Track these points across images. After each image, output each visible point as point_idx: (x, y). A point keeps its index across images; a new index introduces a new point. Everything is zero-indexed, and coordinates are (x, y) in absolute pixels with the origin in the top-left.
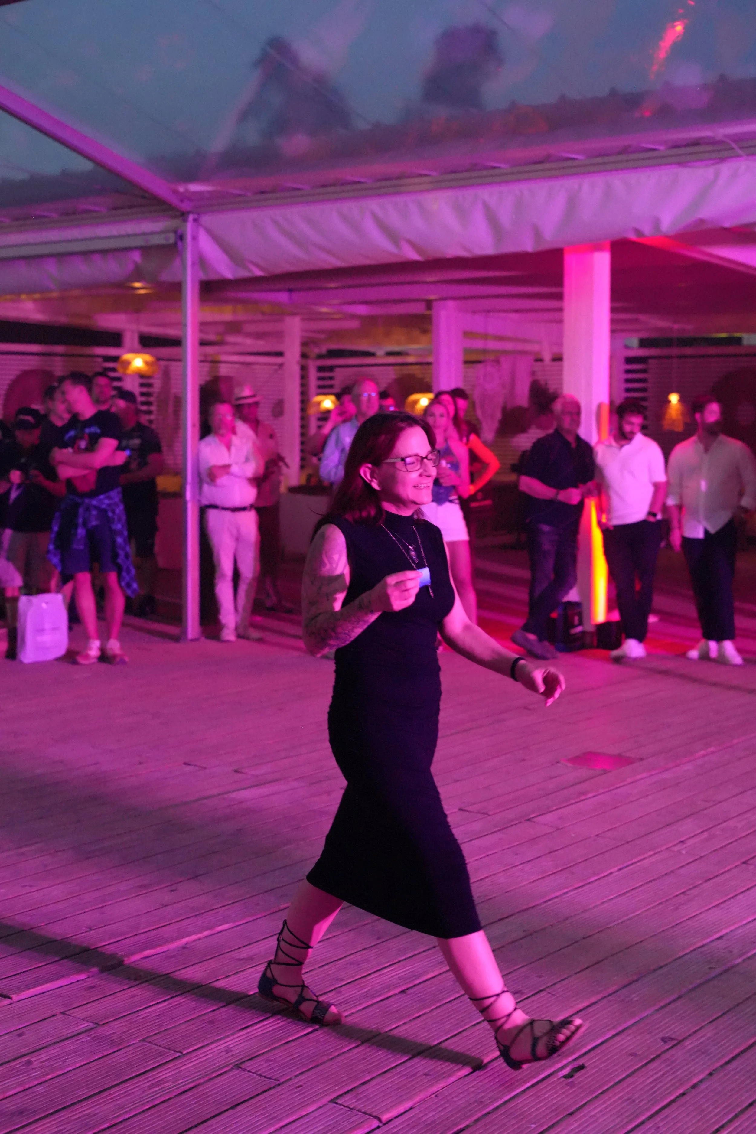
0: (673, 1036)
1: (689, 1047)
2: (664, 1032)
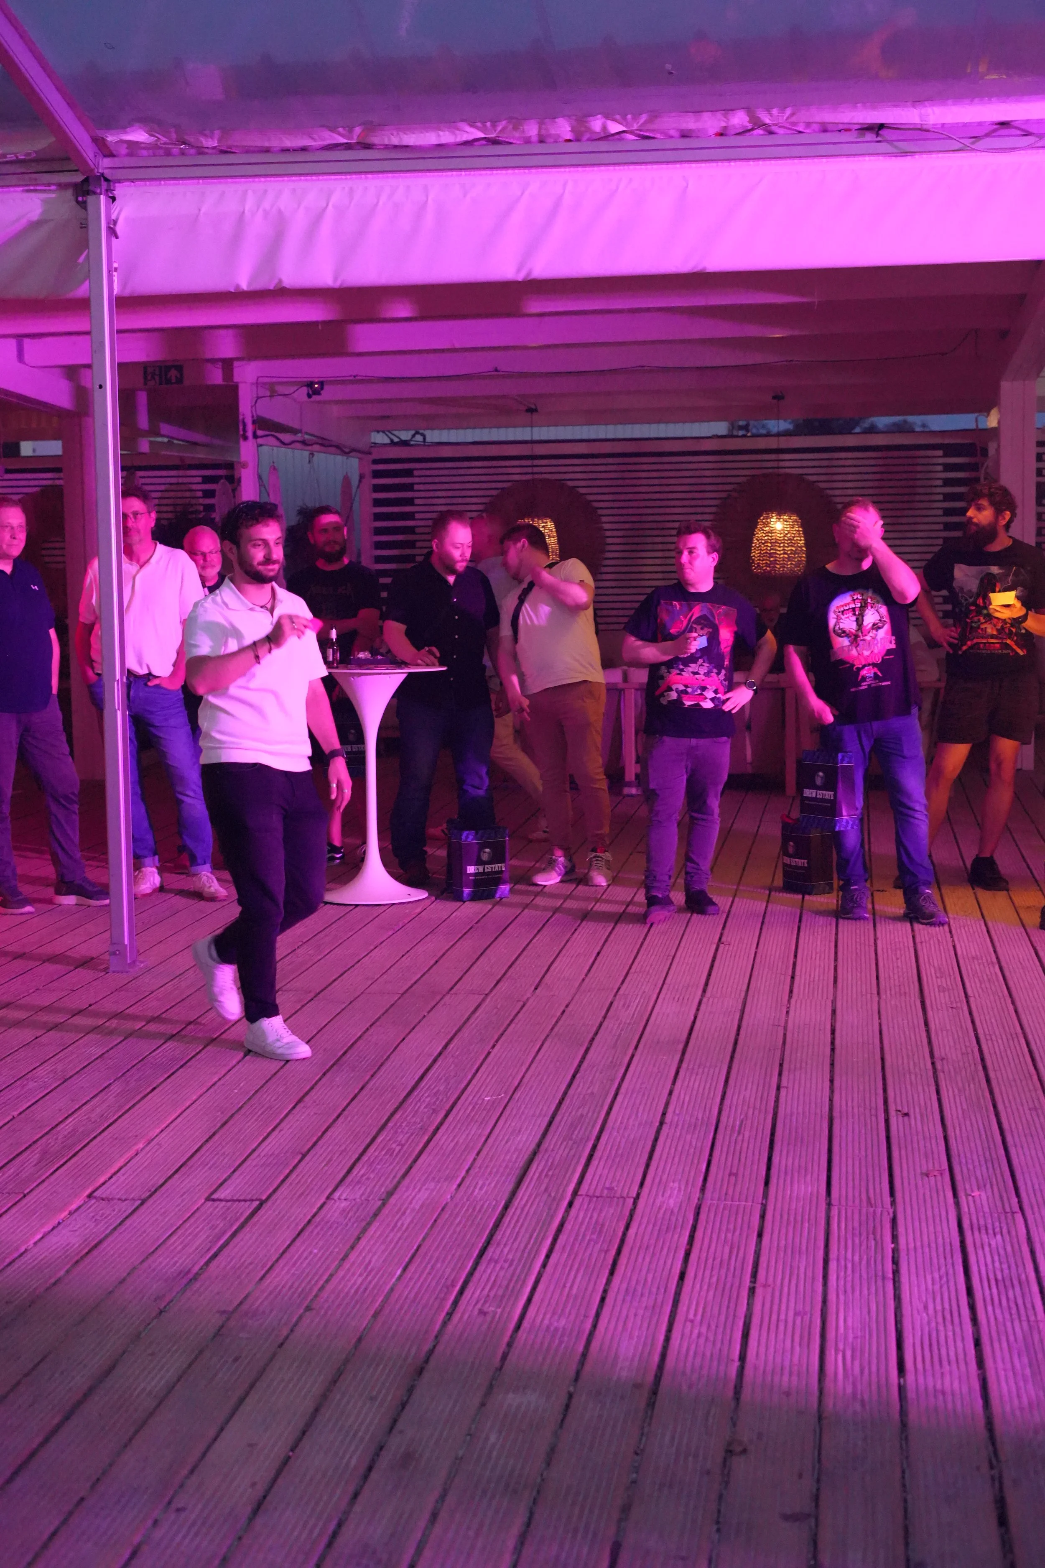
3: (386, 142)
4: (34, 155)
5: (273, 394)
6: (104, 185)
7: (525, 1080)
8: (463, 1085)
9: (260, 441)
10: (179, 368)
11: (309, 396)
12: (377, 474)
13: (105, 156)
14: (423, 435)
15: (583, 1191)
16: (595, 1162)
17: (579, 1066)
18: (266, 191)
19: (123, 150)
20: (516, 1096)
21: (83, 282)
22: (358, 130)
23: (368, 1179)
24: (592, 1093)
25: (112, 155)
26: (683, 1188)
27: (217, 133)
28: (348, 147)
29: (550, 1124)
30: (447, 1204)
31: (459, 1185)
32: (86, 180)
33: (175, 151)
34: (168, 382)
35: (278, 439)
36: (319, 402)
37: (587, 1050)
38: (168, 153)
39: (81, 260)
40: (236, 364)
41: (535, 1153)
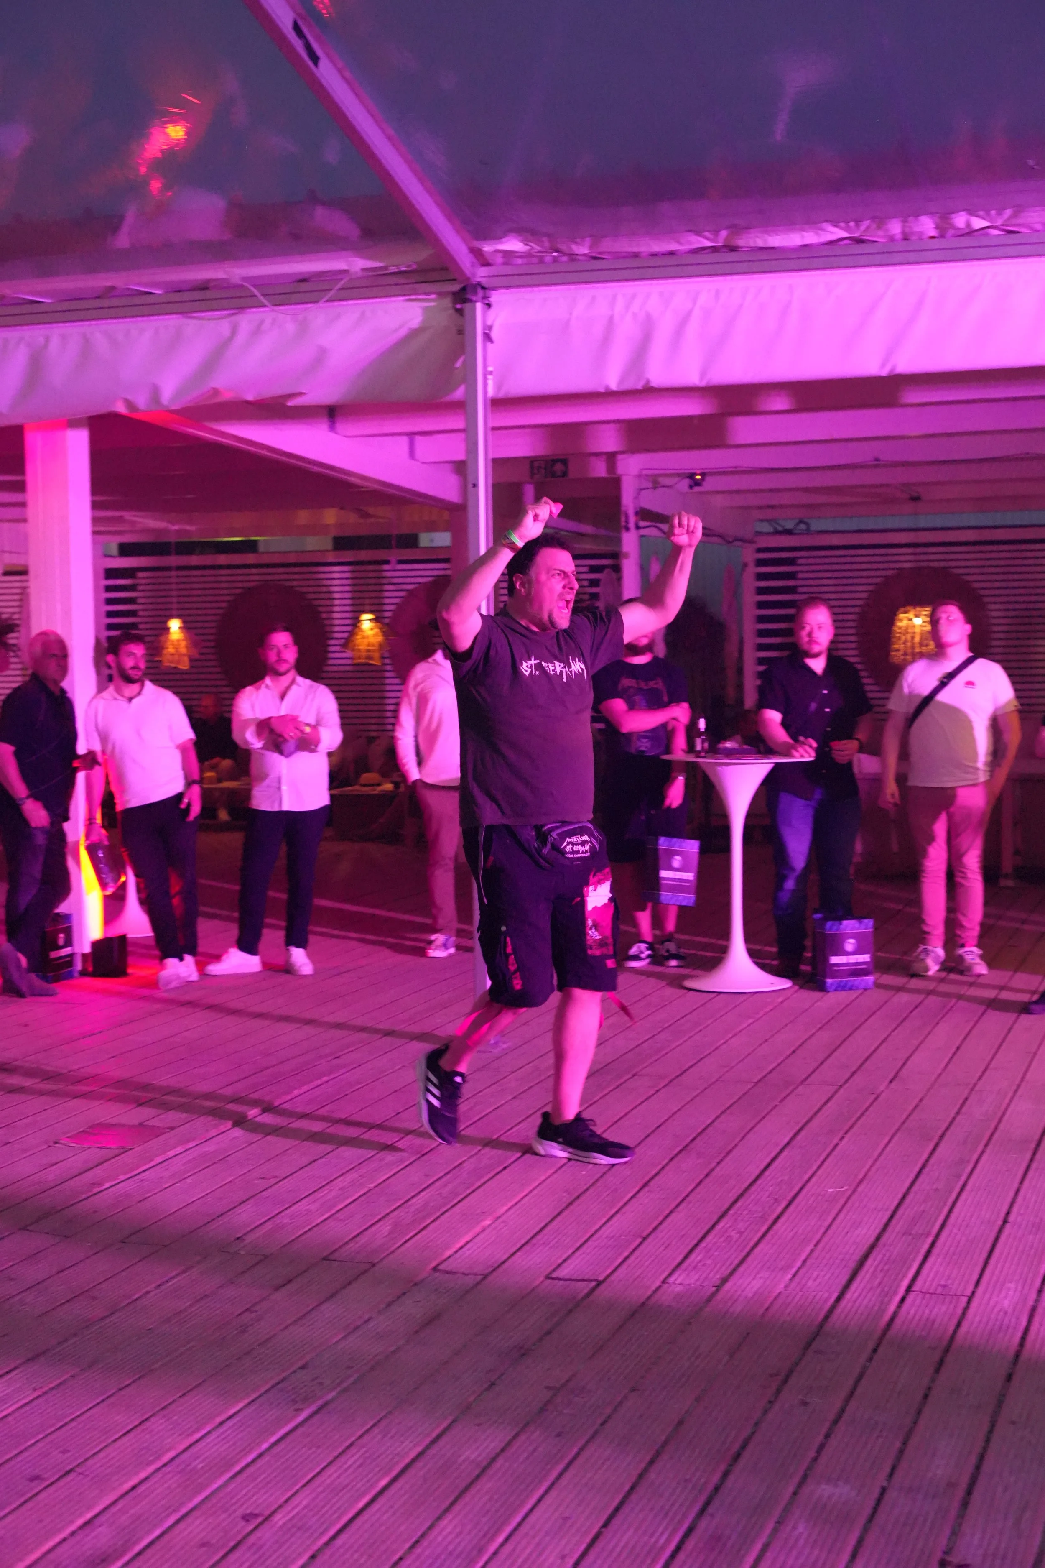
0: (256, 1512)
1: (281, 1523)
2: (245, 1506)
3: (752, 244)
4: (415, 267)
5: (656, 485)
6: (481, 293)
7: (870, 1174)
8: (807, 1177)
9: (643, 532)
10: (565, 462)
11: (691, 487)
12: (760, 563)
13: (483, 265)
14: (807, 524)
15: (917, 1286)
16: (931, 1260)
17: (927, 1161)
18: (634, 296)
19: (499, 259)
20: (860, 1189)
21: (459, 386)
22: (724, 234)
23: (704, 1265)
24: (937, 1190)
25: (487, 264)
26: (1020, 1288)
27: (588, 241)
28: (714, 249)
29: (892, 1217)
30: (780, 1293)
31: (794, 1275)
32: (464, 289)
33: (548, 259)
34: (553, 475)
35: (660, 529)
36: (701, 493)
37: (937, 1145)
38: (541, 261)
39: (459, 364)
40: (620, 457)
41: (872, 1247)
